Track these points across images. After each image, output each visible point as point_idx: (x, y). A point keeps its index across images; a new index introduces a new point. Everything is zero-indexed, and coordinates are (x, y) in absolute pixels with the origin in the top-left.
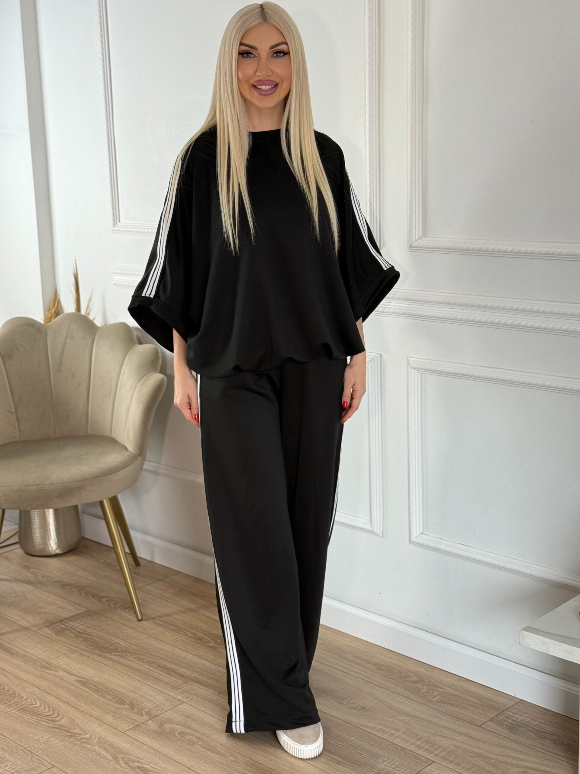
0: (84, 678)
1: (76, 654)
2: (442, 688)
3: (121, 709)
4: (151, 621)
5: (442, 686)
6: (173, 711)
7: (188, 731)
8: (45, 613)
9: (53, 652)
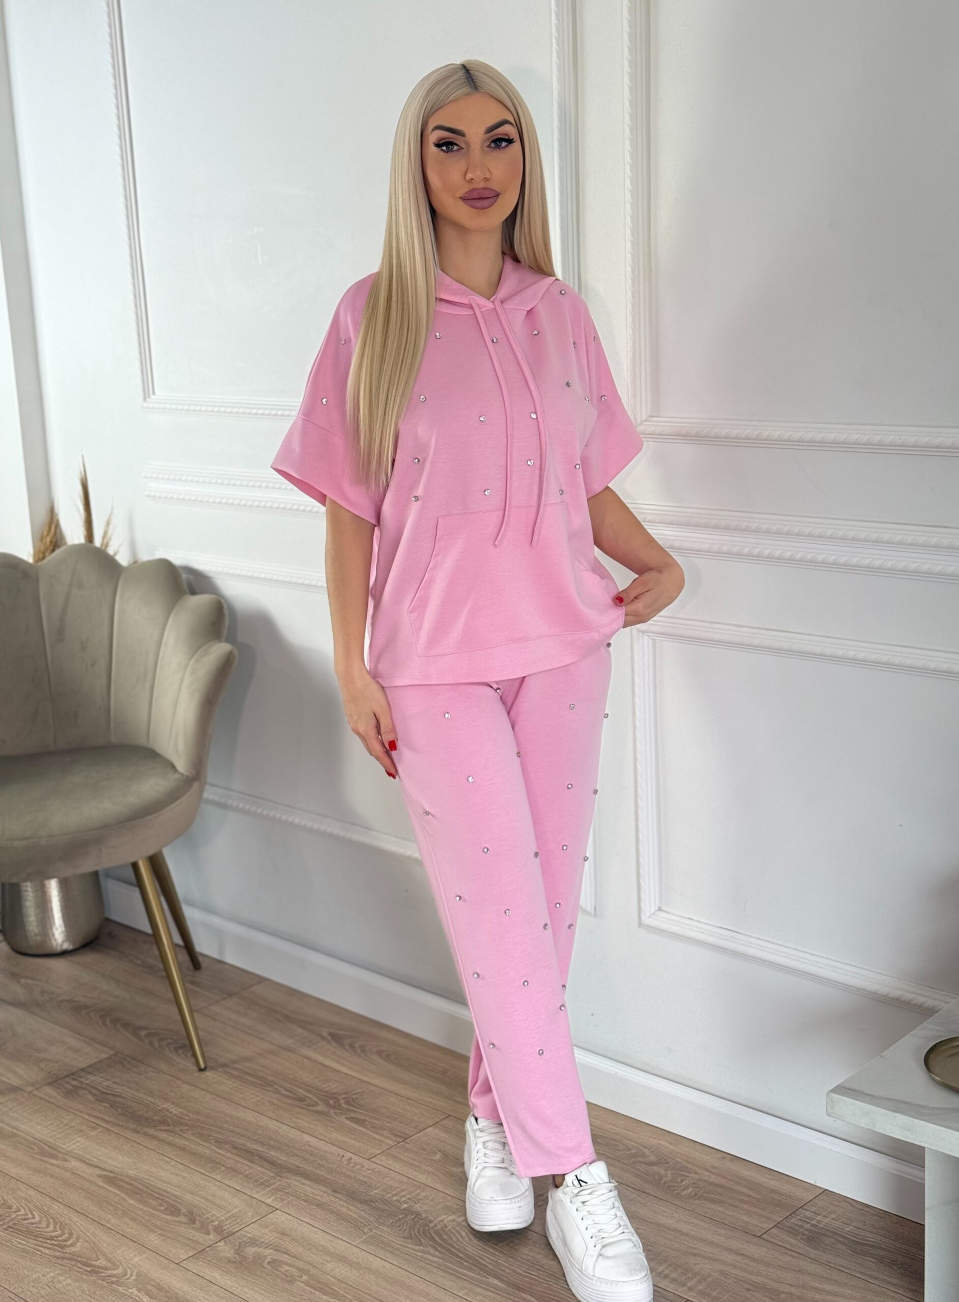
0: (111, 1172)
1: (99, 1130)
2: (696, 1173)
3: (173, 1223)
4: (220, 1070)
5: (695, 1168)
6: (259, 1224)
7: (285, 1258)
8: (44, 1060)
9: (61, 1128)
